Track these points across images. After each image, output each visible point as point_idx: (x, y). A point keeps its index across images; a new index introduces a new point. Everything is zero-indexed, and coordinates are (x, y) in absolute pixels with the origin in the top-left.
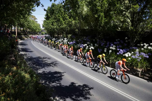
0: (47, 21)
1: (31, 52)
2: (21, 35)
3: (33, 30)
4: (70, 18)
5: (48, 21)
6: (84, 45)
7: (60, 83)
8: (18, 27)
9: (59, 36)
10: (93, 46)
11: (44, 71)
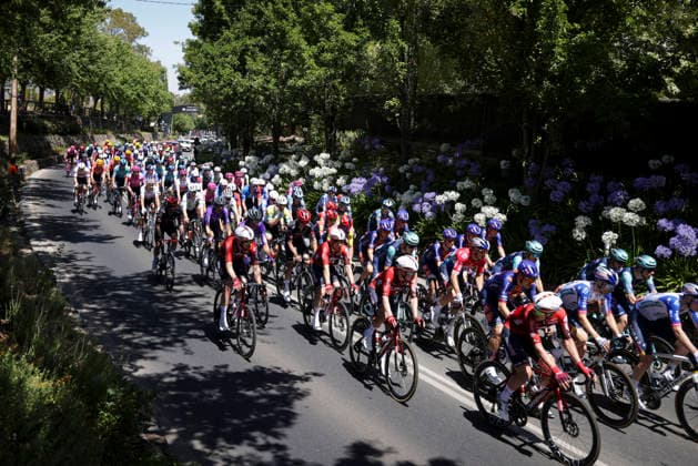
0: (207, 47)
1: (101, 239)
2: (45, 131)
3: (118, 100)
4: (349, 26)
5: (213, 49)
6: (441, 199)
7: (282, 448)
8: (23, 85)
9: (281, 138)
10: (495, 205)
11: (181, 368)
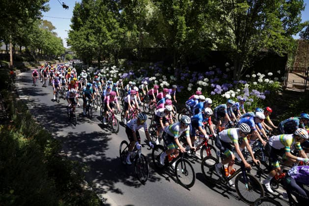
0: (76, 32)
1: (43, 95)
2: (22, 60)
3: (47, 50)
4: (121, 26)
5: (78, 33)
6: (151, 79)
7: (104, 154)
8: (14, 45)
9: (101, 62)
11: (71, 133)
